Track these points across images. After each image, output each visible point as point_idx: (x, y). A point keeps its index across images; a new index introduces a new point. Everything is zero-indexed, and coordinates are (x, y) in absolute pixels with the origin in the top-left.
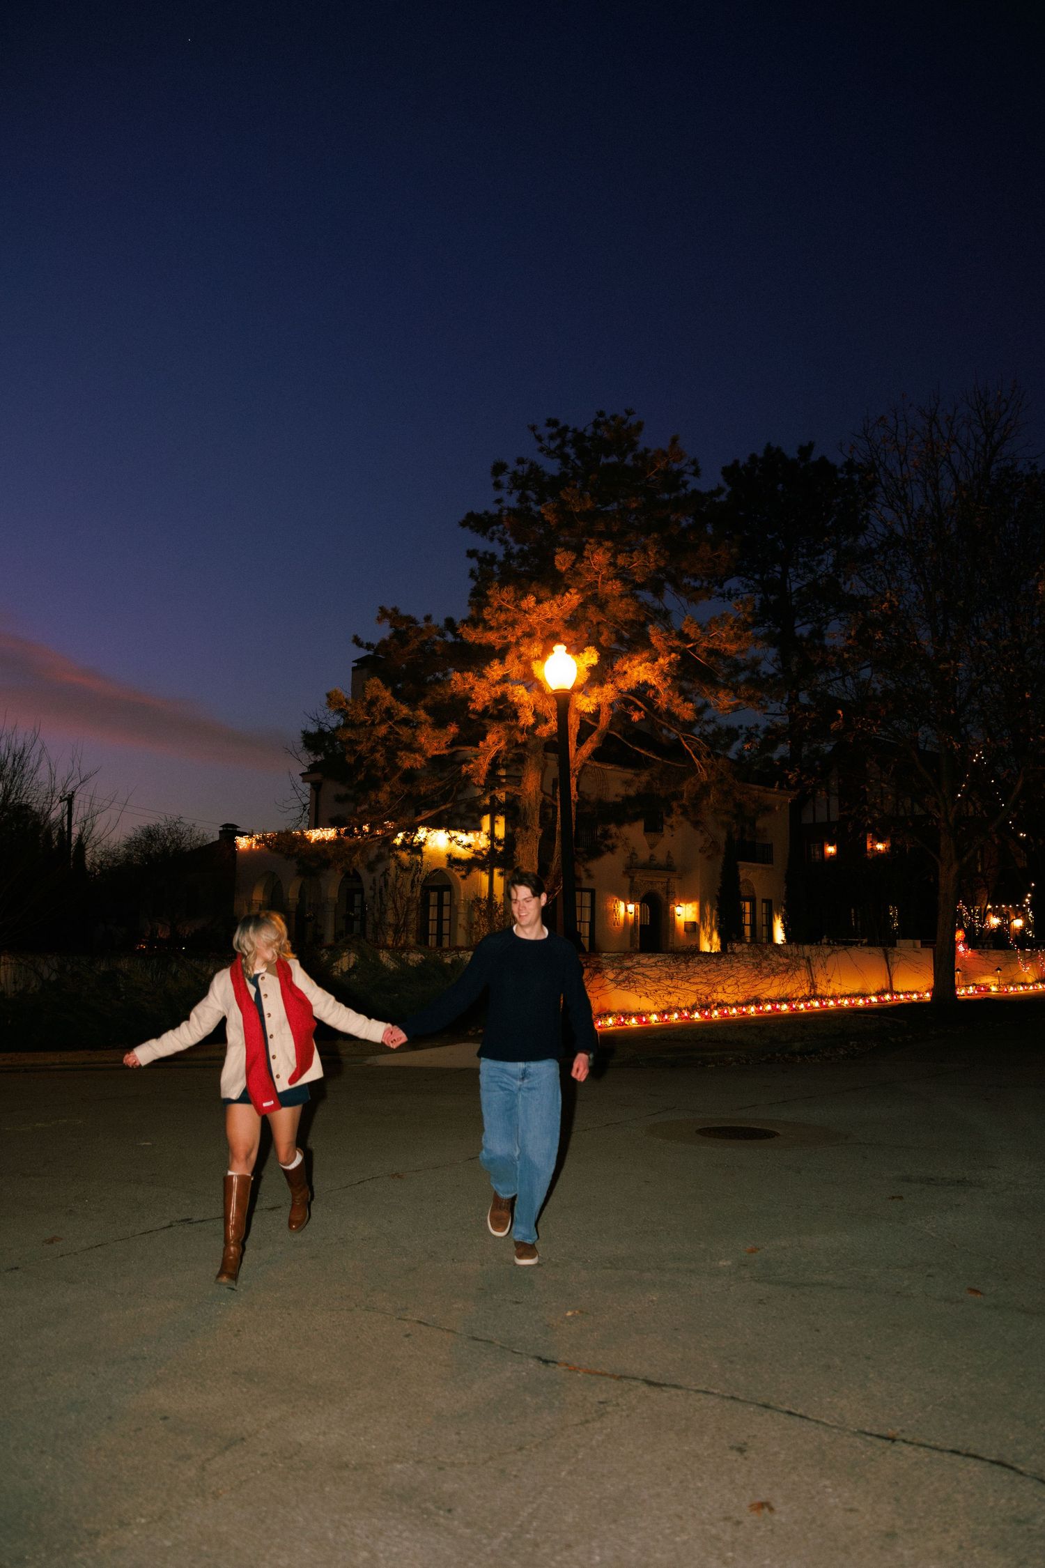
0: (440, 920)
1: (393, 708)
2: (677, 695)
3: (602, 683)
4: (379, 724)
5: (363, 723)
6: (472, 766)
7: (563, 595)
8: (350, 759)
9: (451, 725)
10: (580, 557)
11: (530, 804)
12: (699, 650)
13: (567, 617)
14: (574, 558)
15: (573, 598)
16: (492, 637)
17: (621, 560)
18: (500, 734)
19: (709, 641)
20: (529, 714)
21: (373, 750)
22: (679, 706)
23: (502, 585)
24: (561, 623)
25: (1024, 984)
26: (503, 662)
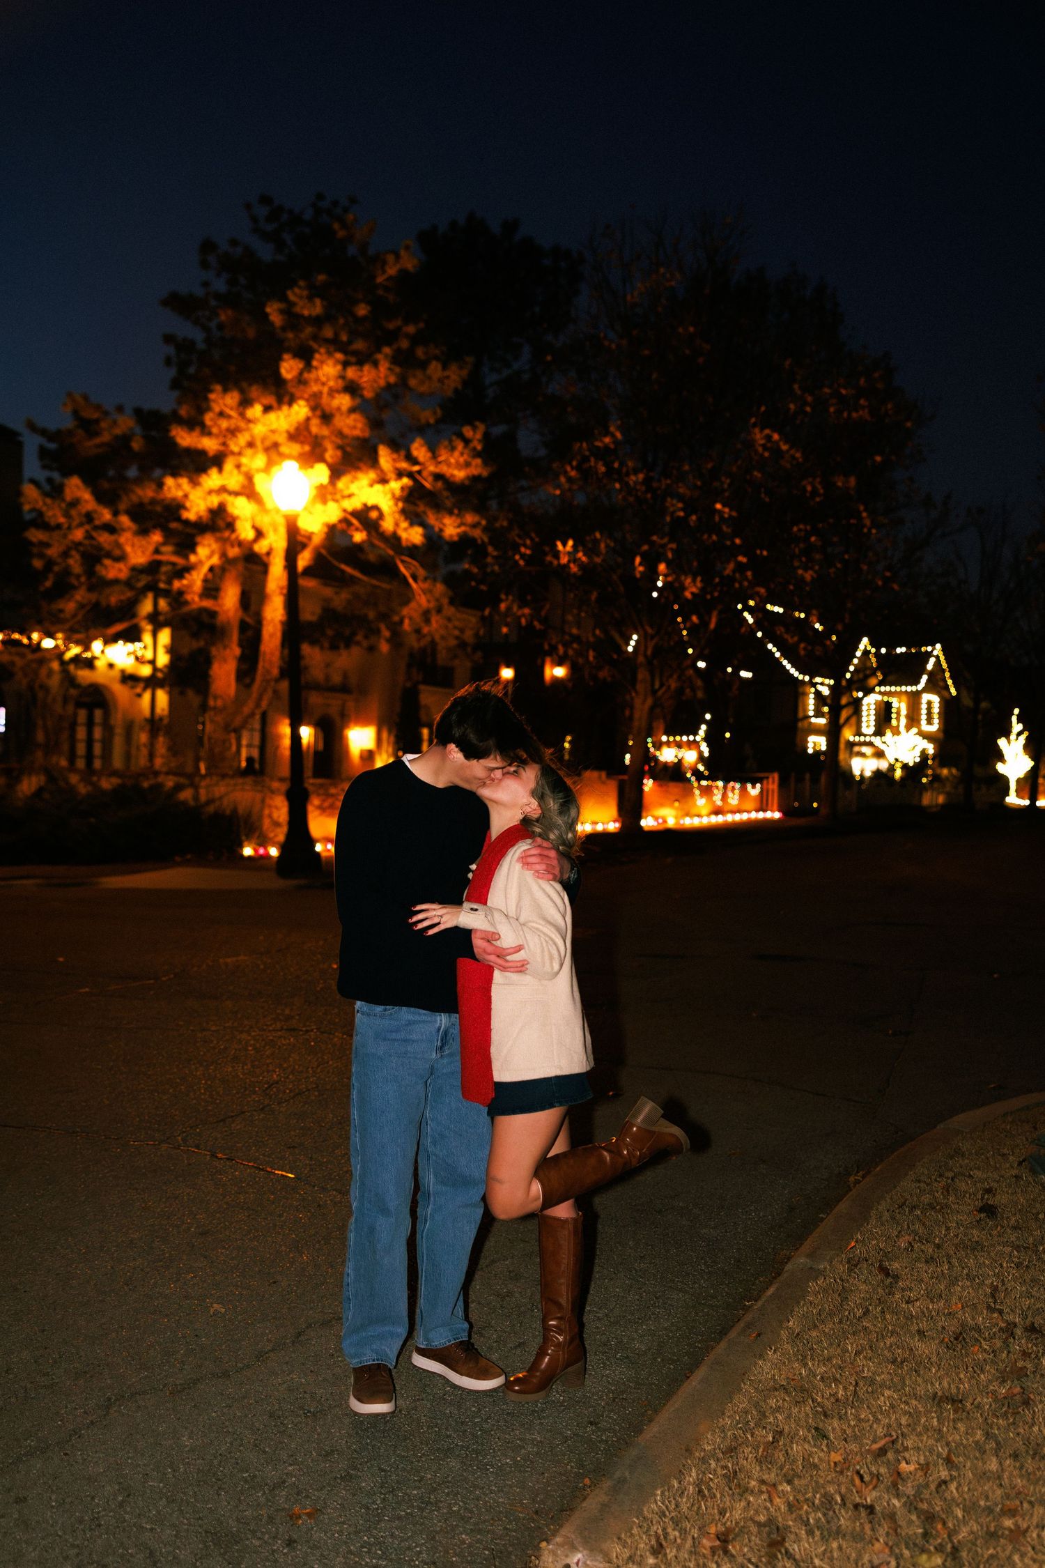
1: (95, 511)
2: (405, 520)
3: (325, 503)
4: (76, 528)
5: (59, 527)
6: (184, 581)
7: (290, 406)
8: (38, 564)
9: (155, 533)
10: (308, 366)
11: (229, 622)
12: (425, 473)
13: (292, 430)
14: (302, 366)
16: (209, 444)
17: (350, 373)
18: (213, 547)
19: (437, 466)
20: (249, 527)
21: (65, 554)
22: (405, 529)
23: (226, 390)
24: (285, 435)
25: (699, 816)
26: (220, 470)
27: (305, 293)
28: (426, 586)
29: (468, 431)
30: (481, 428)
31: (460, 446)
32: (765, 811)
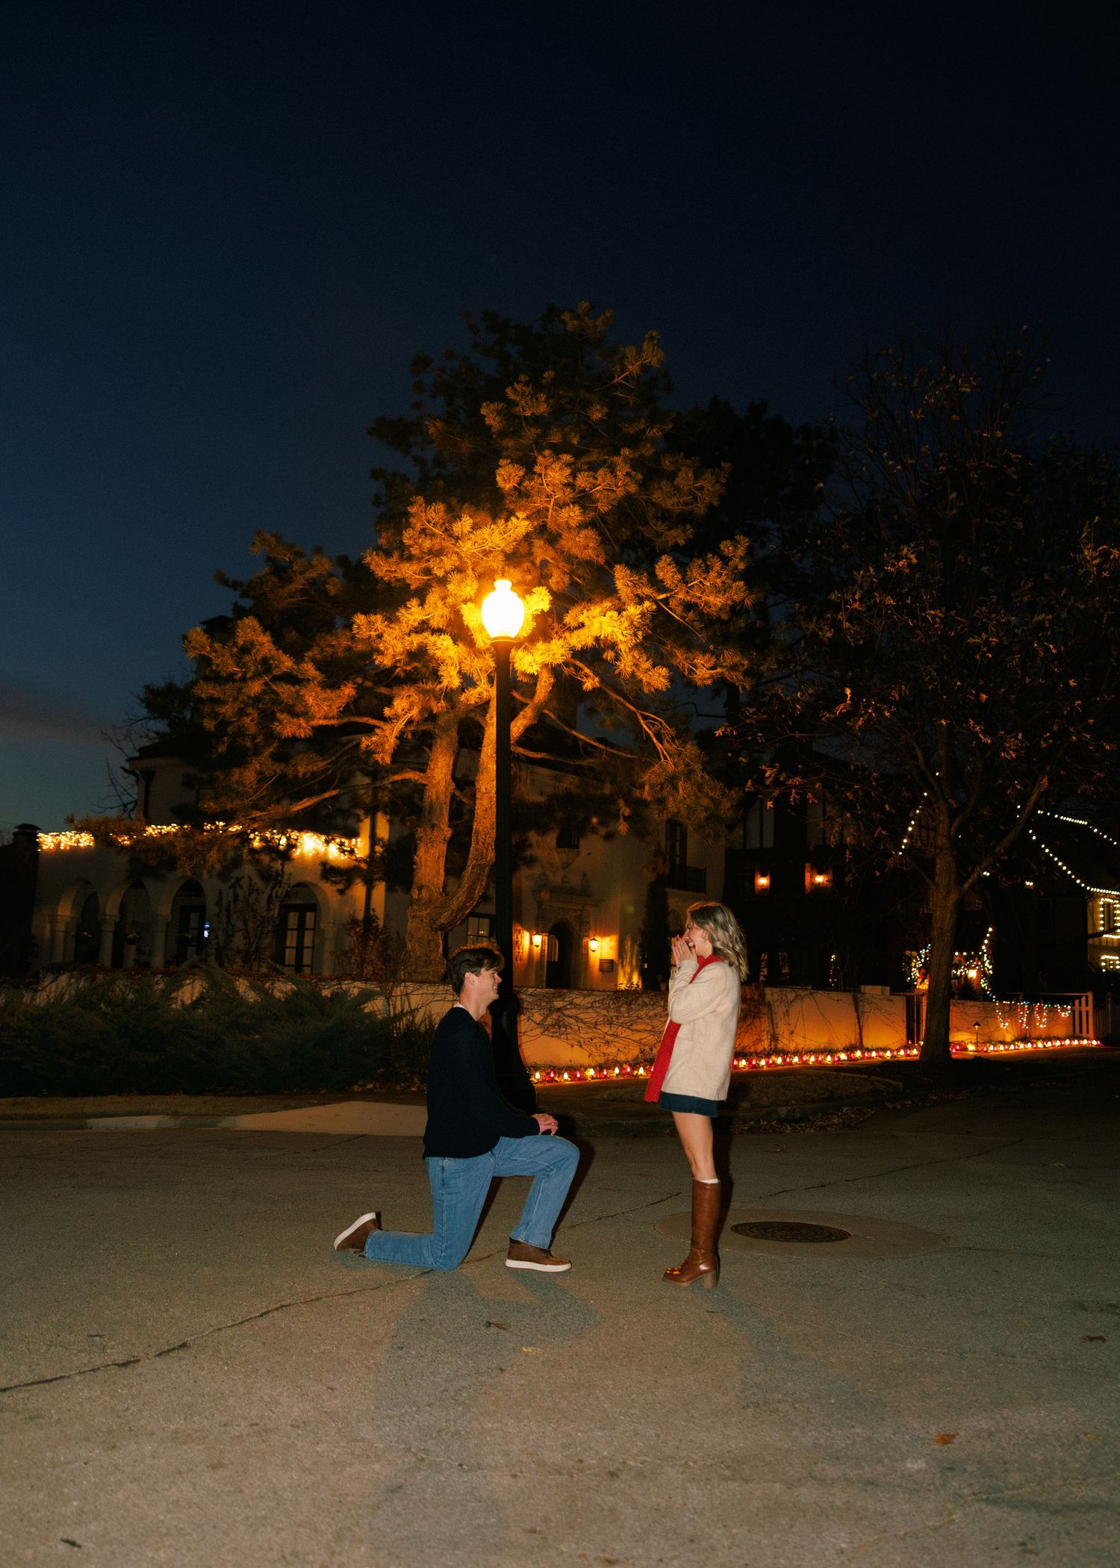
0: (300, 949)
1: (271, 658)
2: (645, 659)
3: (547, 639)
4: (252, 678)
5: (231, 677)
6: (374, 739)
7: (507, 520)
8: (209, 724)
9: (346, 685)
10: (530, 472)
11: (438, 798)
12: (673, 603)
13: (509, 549)
14: (521, 473)
15: (520, 525)
16: (409, 572)
17: (582, 481)
18: (412, 699)
19: (688, 592)
20: (454, 673)
21: (241, 713)
22: (647, 671)
23: (429, 502)
24: (501, 557)
25: (1003, 1043)
26: (422, 604)
27: (528, 389)
28: (673, 747)
29: (726, 547)
30: (744, 542)
31: (717, 565)
32: (1080, 1038)
